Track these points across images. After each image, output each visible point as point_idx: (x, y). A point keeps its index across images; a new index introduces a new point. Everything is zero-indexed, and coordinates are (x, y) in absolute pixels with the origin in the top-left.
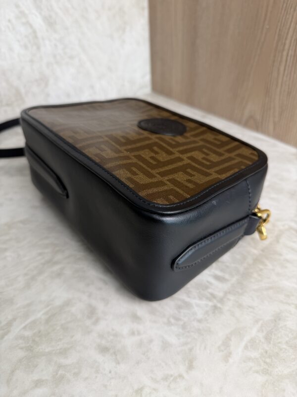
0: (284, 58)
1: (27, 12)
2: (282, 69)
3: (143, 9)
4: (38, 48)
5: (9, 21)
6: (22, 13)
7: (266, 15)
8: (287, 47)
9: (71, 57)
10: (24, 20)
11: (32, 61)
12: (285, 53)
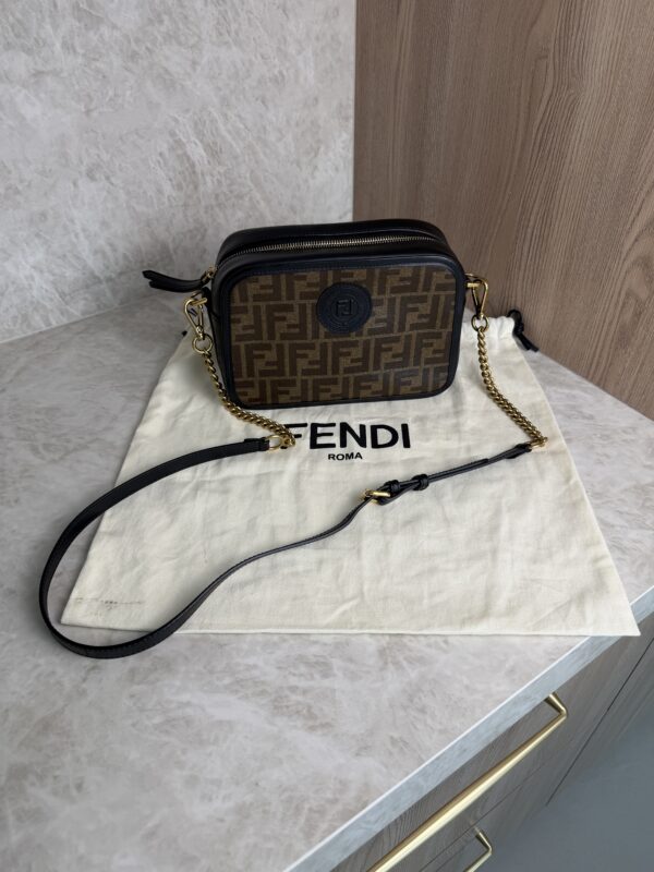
0: (529, 236)
1: (184, 140)
2: (526, 249)
3: (347, 119)
4: (196, 188)
5: (161, 154)
6: (179, 143)
7: (509, 177)
8: (531, 223)
9: (240, 197)
10: (180, 152)
11: (186, 205)
12: (529, 230)
